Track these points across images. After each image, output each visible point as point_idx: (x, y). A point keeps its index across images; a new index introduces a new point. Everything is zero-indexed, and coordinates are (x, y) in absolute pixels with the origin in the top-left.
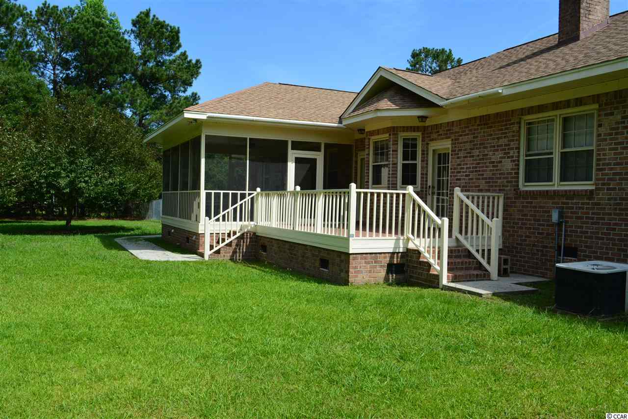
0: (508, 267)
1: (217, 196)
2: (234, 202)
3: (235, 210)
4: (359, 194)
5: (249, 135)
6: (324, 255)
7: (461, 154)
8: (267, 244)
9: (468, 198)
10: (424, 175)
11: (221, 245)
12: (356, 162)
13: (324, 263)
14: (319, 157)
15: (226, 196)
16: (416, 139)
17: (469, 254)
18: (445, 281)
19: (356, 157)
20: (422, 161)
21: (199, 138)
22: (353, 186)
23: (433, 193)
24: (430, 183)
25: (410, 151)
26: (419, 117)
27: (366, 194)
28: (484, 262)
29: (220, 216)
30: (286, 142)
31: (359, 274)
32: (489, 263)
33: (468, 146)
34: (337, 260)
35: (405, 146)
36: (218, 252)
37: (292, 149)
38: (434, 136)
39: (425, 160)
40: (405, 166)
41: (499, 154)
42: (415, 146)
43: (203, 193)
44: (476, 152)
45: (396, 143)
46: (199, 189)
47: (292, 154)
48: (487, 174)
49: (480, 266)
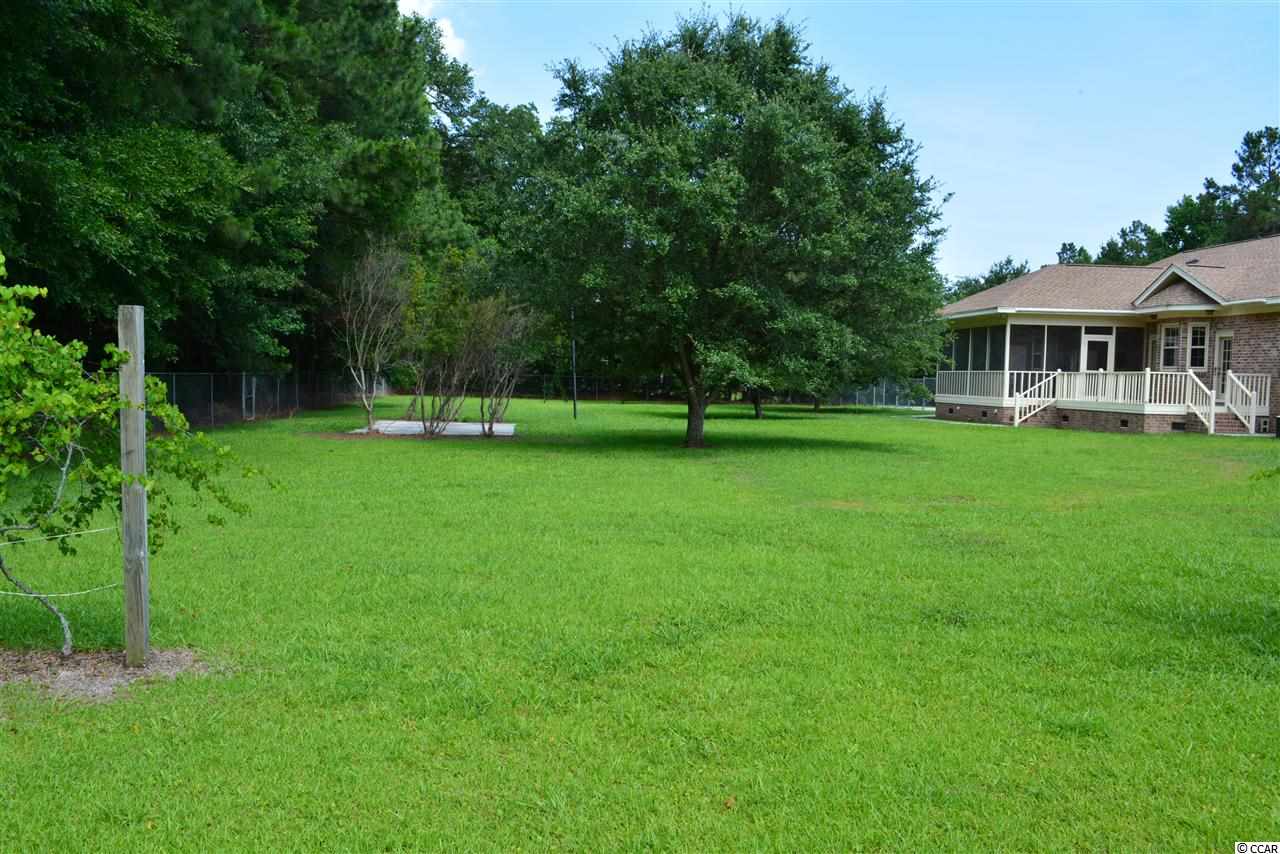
0: (1267, 426)
1: (1019, 375)
2: (1040, 380)
3: (1040, 387)
4: (1152, 375)
5: (1046, 323)
6: (1124, 417)
7: (1242, 342)
8: (1068, 414)
9: (1239, 378)
10: (1211, 358)
11: (1028, 415)
12: (1148, 343)
13: (1124, 423)
14: (1111, 341)
15: (1033, 375)
16: (1204, 328)
17: (1237, 418)
18: (1212, 431)
19: (1148, 338)
20: (1210, 346)
21: (1005, 327)
22: (1148, 370)
23: (1219, 374)
24: (1216, 365)
25: (1198, 338)
26: (1207, 311)
27: (1157, 375)
28: (1245, 422)
29: (1028, 392)
30: (1080, 328)
31: (1151, 427)
32: (1249, 422)
33: (1247, 336)
34: (1135, 419)
35: (1195, 333)
36: (1026, 420)
37: (1086, 333)
38: (1220, 326)
39: (1212, 346)
40: (1193, 351)
41: (1269, 344)
42: (1203, 333)
43: (1007, 373)
44: (1252, 342)
45: (1186, 331)
46: (1003, 369)
47: (1085, 339)
48: (1260, 359)
49: (1243, 426)
